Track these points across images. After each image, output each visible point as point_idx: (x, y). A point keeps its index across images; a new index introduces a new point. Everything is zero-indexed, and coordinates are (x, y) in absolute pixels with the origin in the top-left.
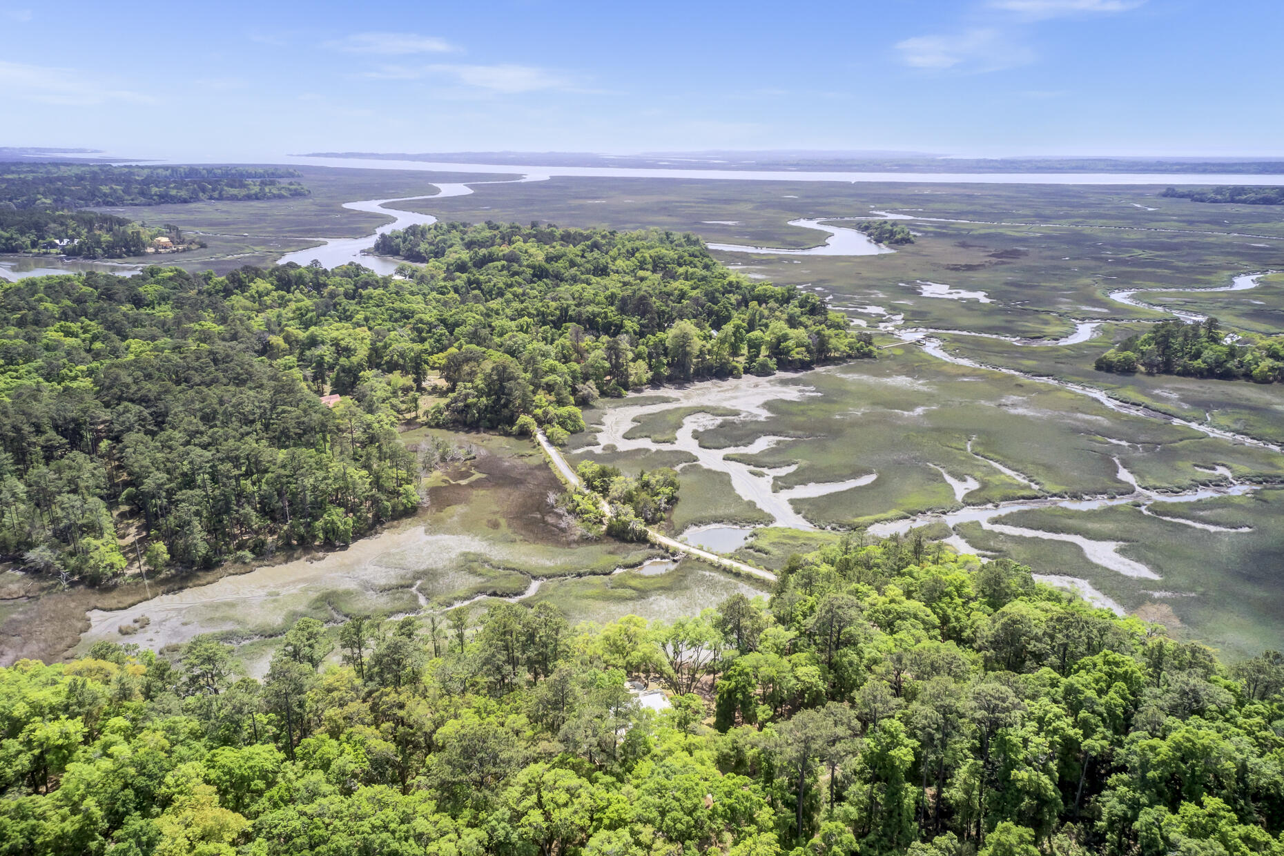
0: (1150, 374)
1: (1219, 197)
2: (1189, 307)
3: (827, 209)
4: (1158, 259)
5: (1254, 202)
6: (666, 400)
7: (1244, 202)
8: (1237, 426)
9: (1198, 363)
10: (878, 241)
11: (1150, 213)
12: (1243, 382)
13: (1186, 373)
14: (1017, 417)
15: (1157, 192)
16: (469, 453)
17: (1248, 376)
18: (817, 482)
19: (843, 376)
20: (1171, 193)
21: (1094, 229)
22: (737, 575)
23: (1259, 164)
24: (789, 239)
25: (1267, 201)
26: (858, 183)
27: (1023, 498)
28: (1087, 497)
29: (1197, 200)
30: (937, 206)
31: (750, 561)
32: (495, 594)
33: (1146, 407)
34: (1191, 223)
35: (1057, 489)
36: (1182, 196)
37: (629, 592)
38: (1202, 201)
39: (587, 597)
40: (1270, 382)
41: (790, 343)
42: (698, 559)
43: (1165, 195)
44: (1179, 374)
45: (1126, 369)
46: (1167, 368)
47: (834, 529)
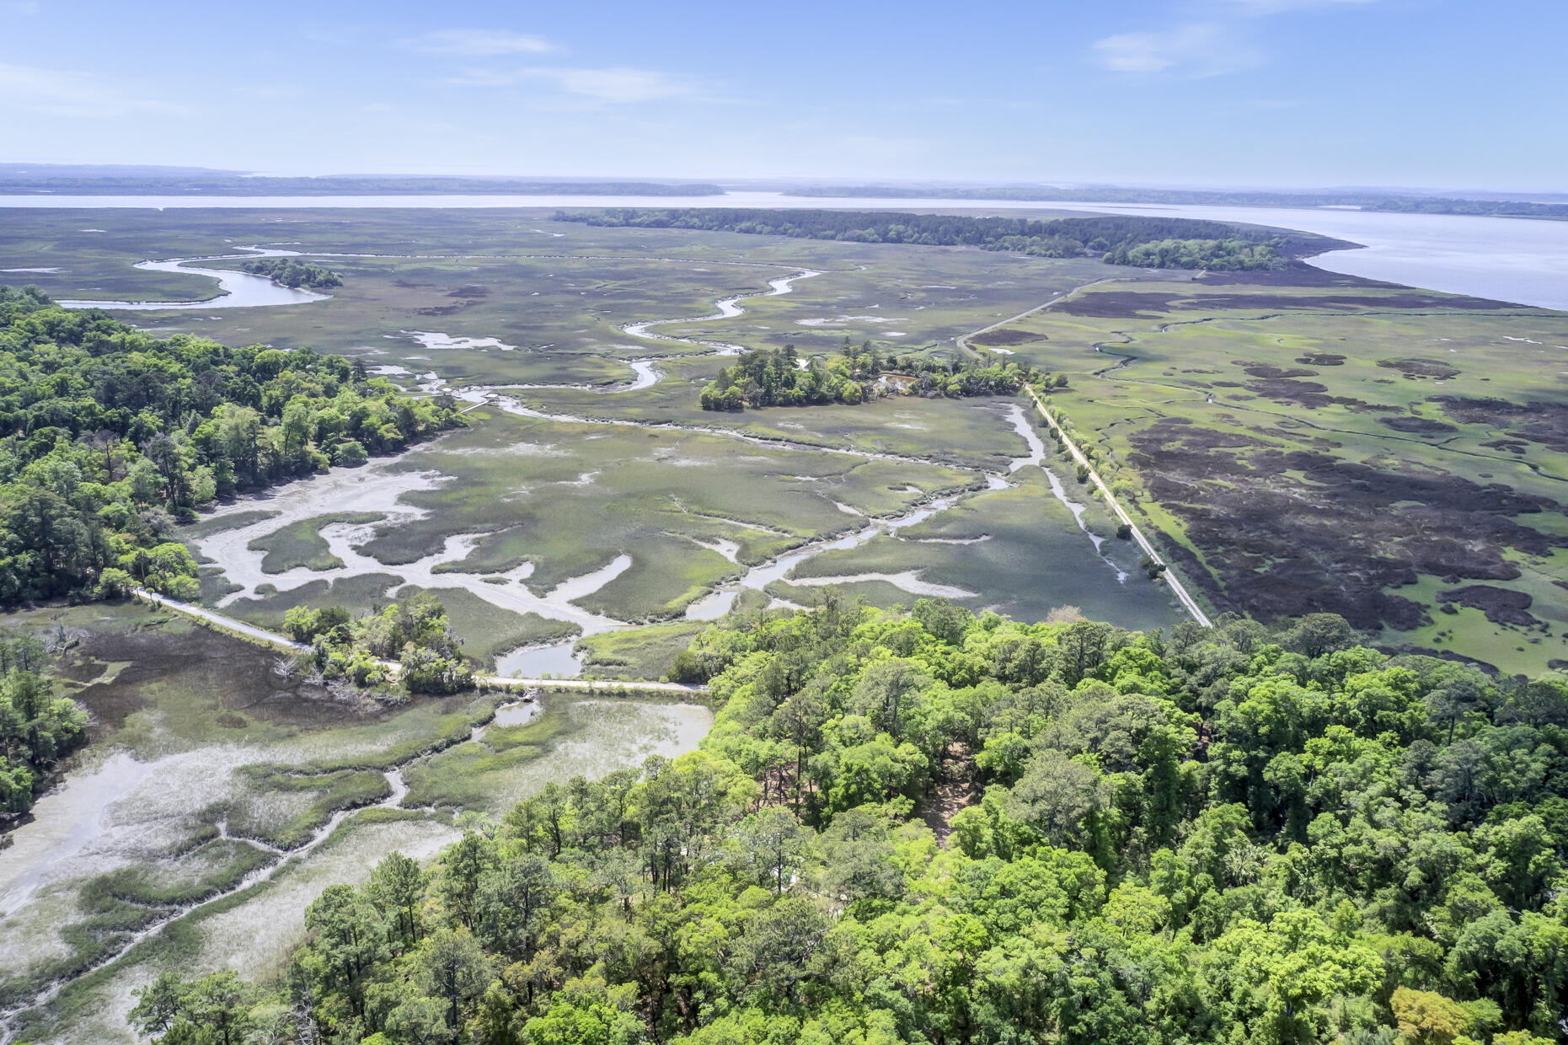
0: (755, 408)
1: (614, 220)
2: (710, 337)
3: (166, 245)
4: (628, 289)
5: (649, 226)
6: (265, 516)
7: (639, 225)
8: (879, 448)
9: (796, 391)
10: (293, 284)
11: (558, 239)
12: (836, 405)
13: (788, 403)
14: (687, 468)
15: (546, 215)
16: (62, 638)
17: (839, 399)
18: (576, 576)
19: (452, 452)
20: (561, 217)
21: (525, 258)
22: (622, 695)
23: (614, 185)
24: (167, 288)
25: (660, 224)
26: (167, 210)
27: (790, 548)
28: (839, 536)
29: (593, 224)
30: (315, 238)
31: (620, 676)
32: (355, 805)
33: (787, 441)
34: (615, 249)
35: (811, 534)
36: (574, 220)
37: (527, 751)
38: (599, 225)
39: (483, 771)
40: (858, 403)
41: (373, 419)
42: (559, 690)
43: (556, 219)
44: (781, 405)
45: (731, 406)
46: (767, 401)
47: (653, 621)
